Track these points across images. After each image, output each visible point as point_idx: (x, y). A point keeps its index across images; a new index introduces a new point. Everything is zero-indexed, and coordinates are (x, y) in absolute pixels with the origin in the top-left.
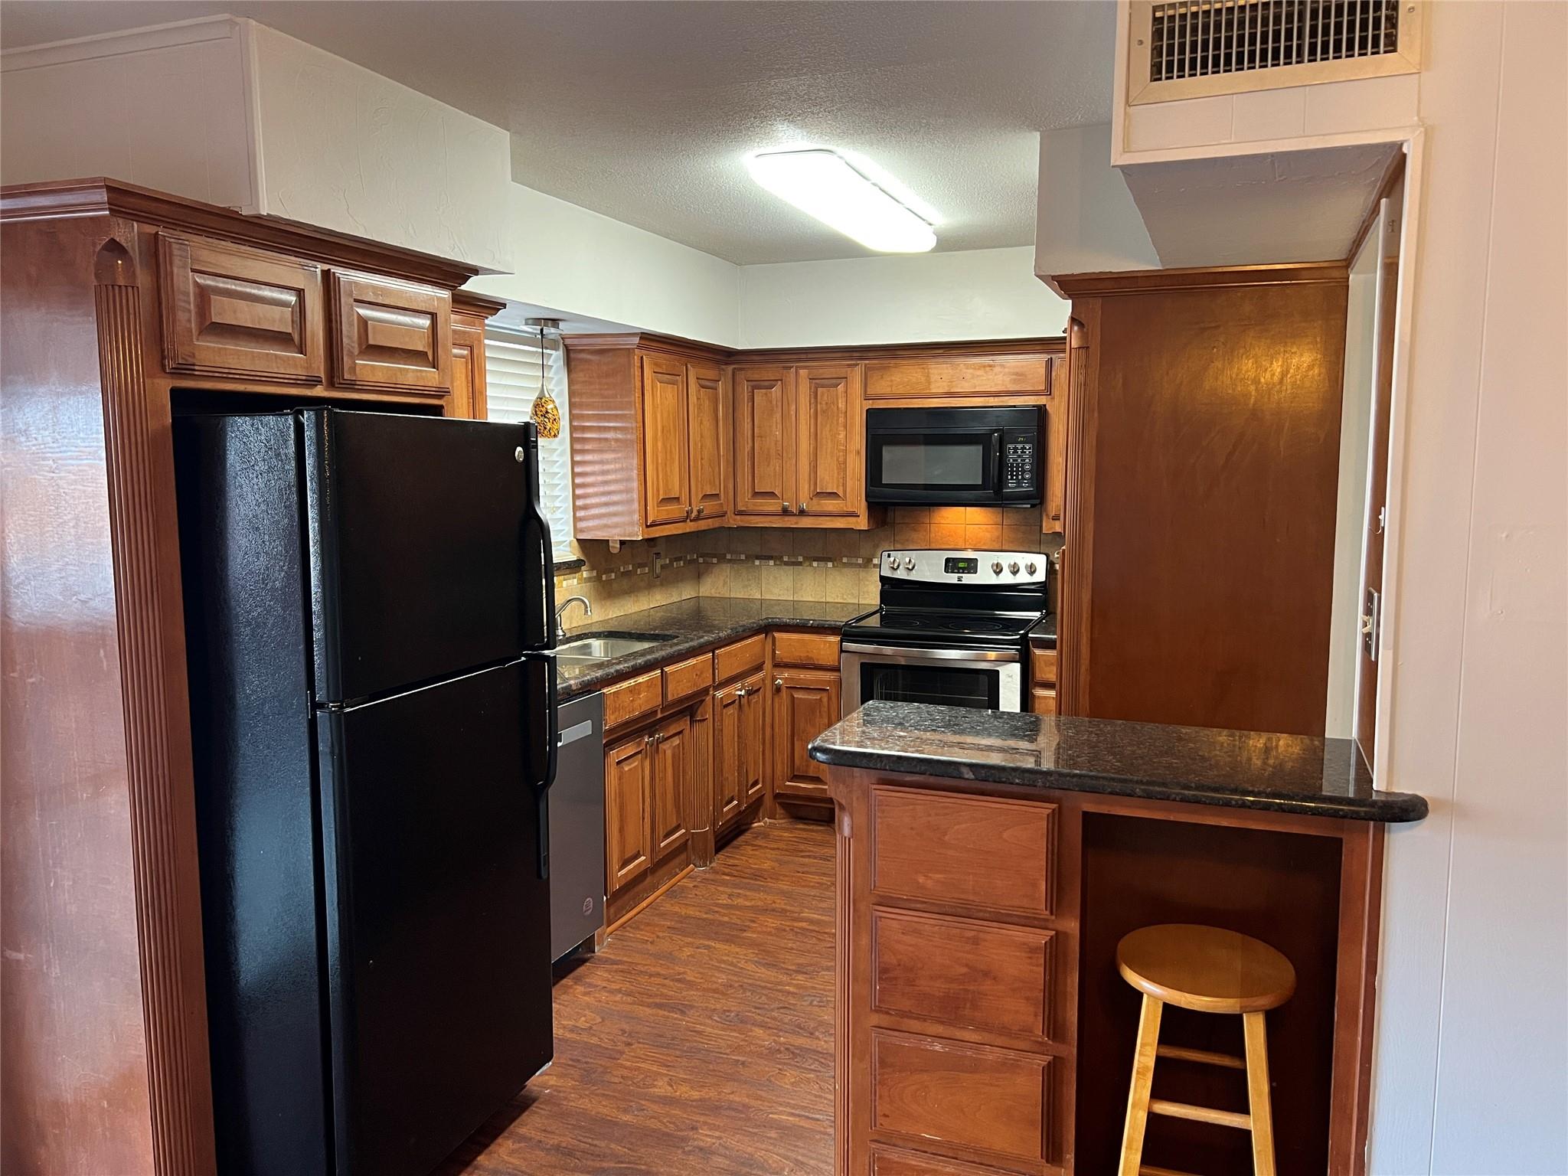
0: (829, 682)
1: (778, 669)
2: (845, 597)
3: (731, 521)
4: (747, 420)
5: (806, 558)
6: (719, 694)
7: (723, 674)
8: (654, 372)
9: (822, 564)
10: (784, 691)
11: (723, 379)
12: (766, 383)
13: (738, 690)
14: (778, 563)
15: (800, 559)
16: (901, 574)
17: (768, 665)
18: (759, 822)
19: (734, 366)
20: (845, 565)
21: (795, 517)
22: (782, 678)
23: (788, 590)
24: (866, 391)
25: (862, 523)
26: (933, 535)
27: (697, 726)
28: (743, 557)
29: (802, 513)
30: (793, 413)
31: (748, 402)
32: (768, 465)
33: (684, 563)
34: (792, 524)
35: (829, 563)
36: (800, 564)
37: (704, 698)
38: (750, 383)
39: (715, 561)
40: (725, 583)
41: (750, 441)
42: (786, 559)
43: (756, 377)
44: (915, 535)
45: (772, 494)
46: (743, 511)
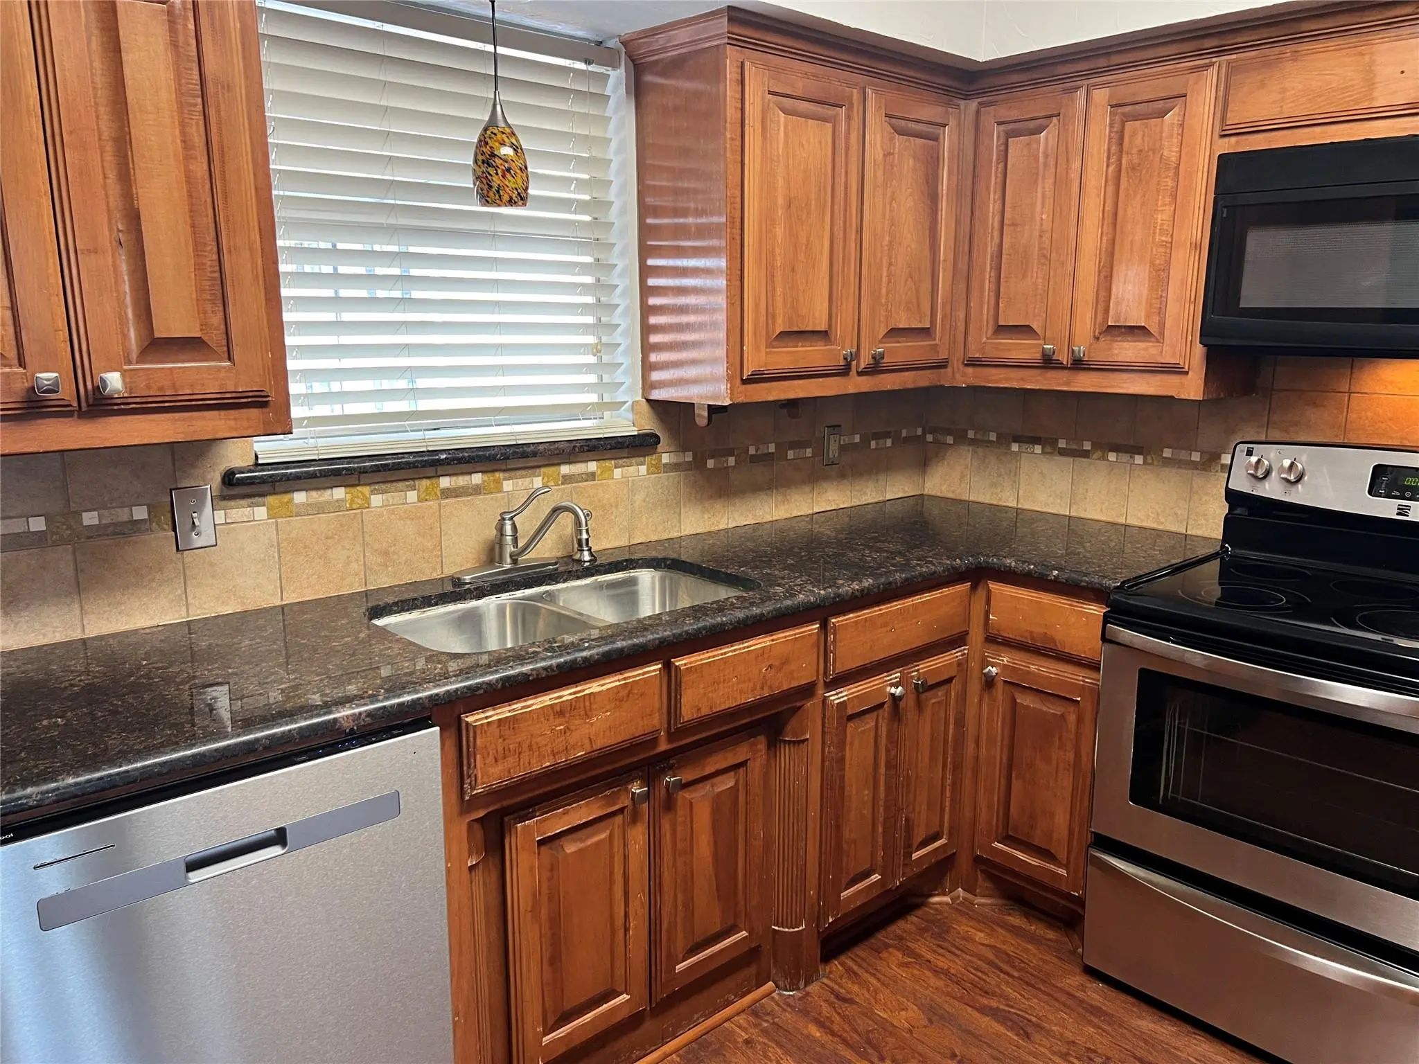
0: (1082, 689)
1: (994, 647)
2: (1162, 520)
3: (957, 376)
4: (994, 196)
5: (1096, 446)
6: (837, 696)
7: (846, 658)
8: (770, 92)
9: (1125, 457)
10: (1000, 688)
11: (953, 122)
12: (1032, 124)
13: (892, 685)
14: (1048, 449)
15: (1087, 446)
16: (1272, 490)
17: (976, 635)
18: (944, 894)
19: (979, 100)
20: (1167, 462)
21: (1066, 372)
22: (999, 664)
23: (1061, 497)
24: (1223, 119)
25: (1192, 387)
26: (1352, 416)
27: (785, 753)
28: (993, 437)
29: (1078, 365)
30: (1075, 176)
31: (998, 163)
32: (1024, 277)
33: (893, 443)
34: (1059, 385)
35: (1137, 457)
36: (1085, 454)
37: (798, 704)
38: (1002, 127)
39: (950, 440)
40: (963, 477)
41: (996, 234)
42: (1062, 444)
43: (1014, 114)
44: (1312, 414)
45: (1026, 330)
46: (978, 359)
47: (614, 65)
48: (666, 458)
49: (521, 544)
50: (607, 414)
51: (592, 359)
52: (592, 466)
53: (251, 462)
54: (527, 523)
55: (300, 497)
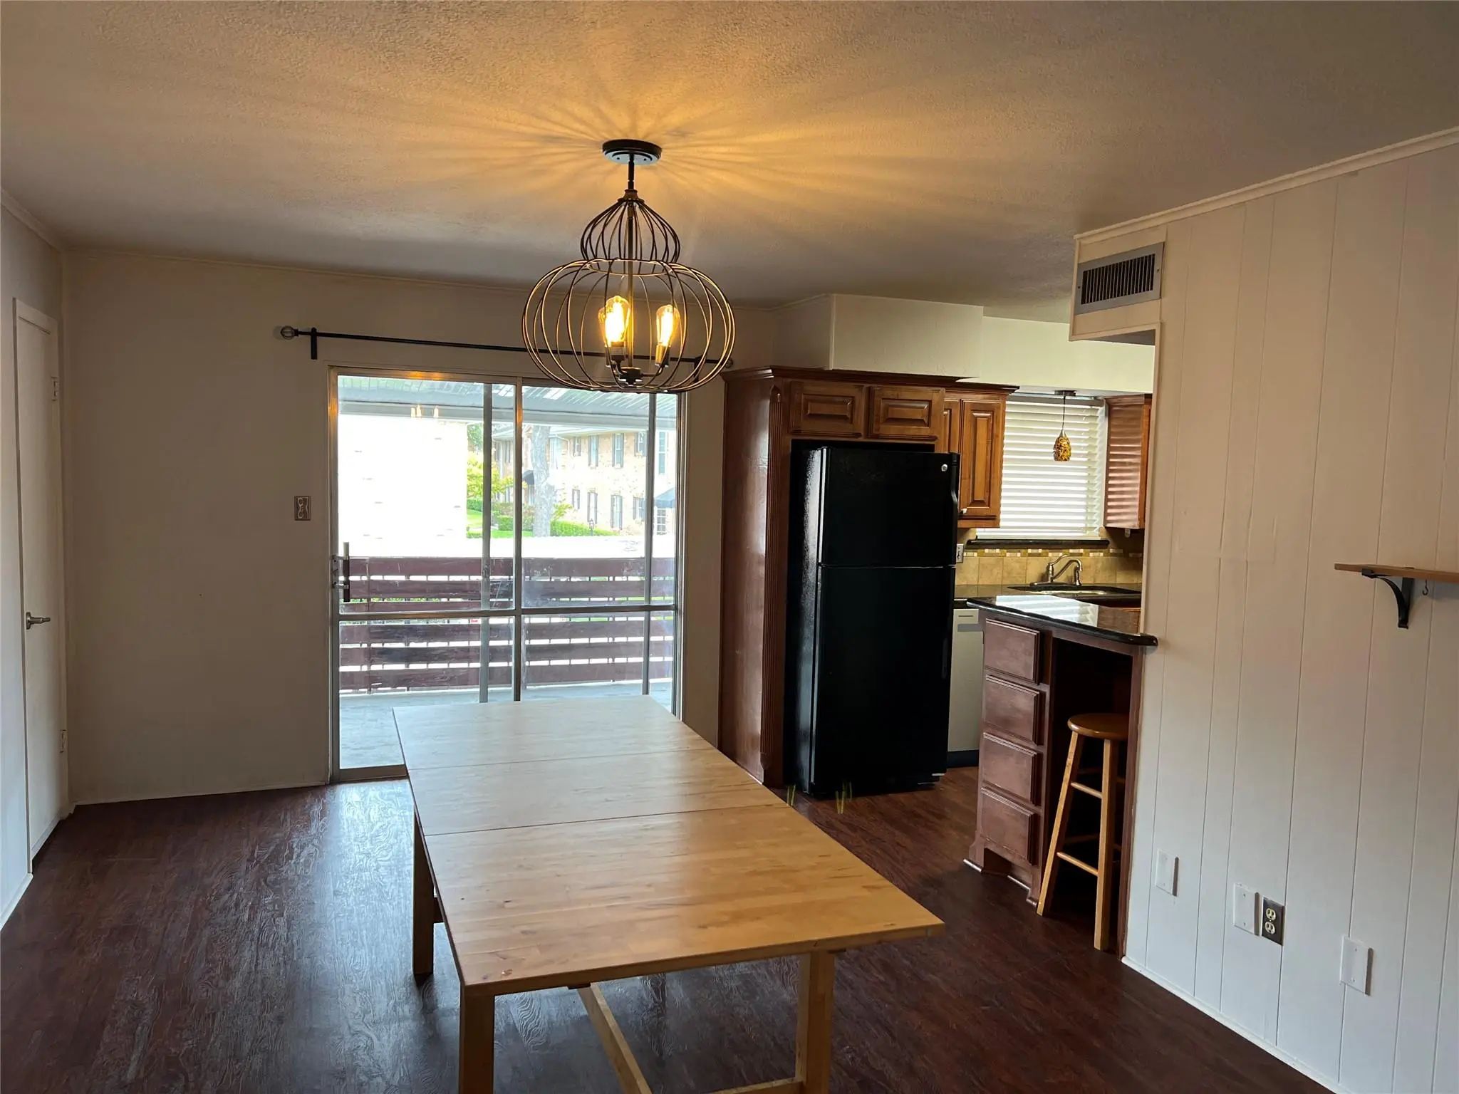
47: (1101, 406)
48: (1111, 551)
49: (1055, 575)
50: (1088, 532)
51: (1084, 511)
52: (1082, 551)
53: (975, 538)
54: (1057, 569)
55: (987, 551)
